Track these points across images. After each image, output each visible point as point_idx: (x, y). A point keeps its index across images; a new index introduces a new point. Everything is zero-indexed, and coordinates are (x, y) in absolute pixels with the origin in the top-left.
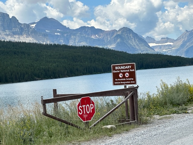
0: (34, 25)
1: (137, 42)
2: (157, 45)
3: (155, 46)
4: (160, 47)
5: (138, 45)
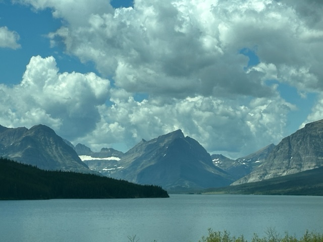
1: (61, 152)
3: (90, 161)
5: (61, 157)
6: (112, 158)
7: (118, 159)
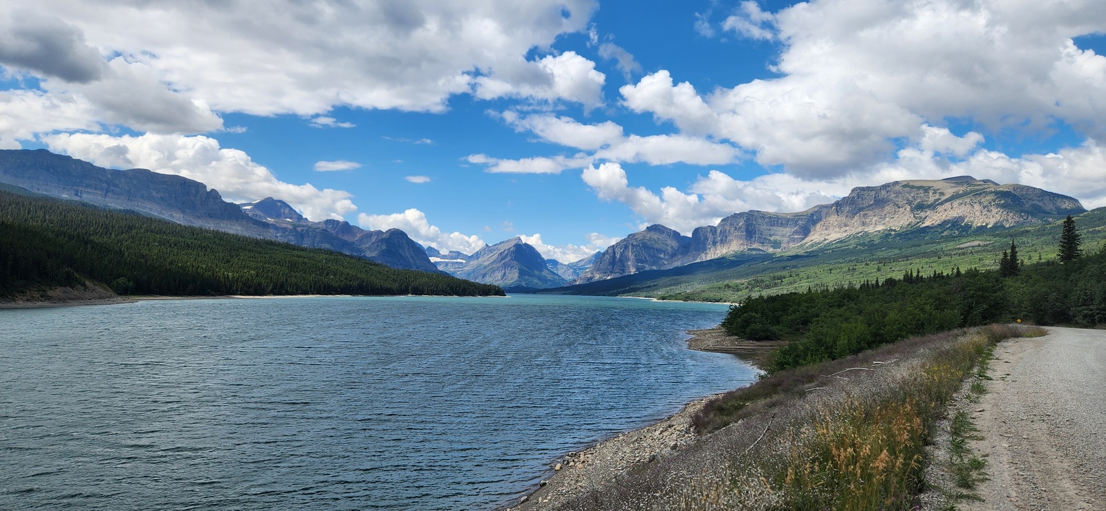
0: (249, 207)
1: (412, 253)
2: (443, 260)
3: (439, 262)
4: (447, 264)
5: (412, 257)
6: (459, 260)
7: (464, 261)
